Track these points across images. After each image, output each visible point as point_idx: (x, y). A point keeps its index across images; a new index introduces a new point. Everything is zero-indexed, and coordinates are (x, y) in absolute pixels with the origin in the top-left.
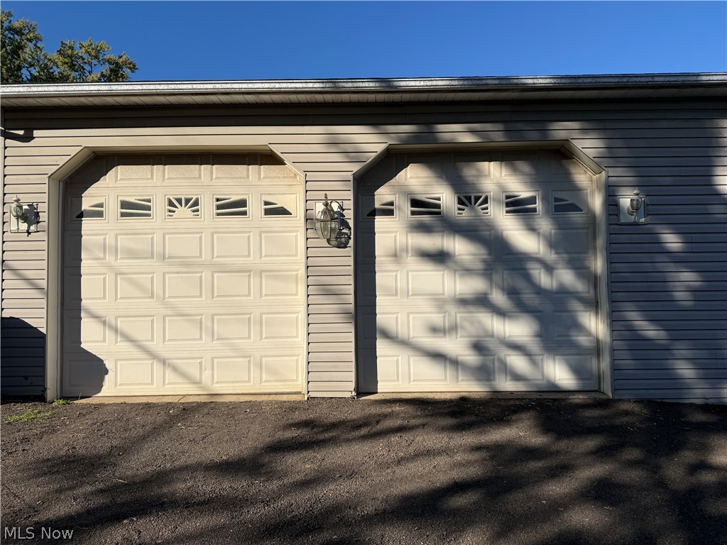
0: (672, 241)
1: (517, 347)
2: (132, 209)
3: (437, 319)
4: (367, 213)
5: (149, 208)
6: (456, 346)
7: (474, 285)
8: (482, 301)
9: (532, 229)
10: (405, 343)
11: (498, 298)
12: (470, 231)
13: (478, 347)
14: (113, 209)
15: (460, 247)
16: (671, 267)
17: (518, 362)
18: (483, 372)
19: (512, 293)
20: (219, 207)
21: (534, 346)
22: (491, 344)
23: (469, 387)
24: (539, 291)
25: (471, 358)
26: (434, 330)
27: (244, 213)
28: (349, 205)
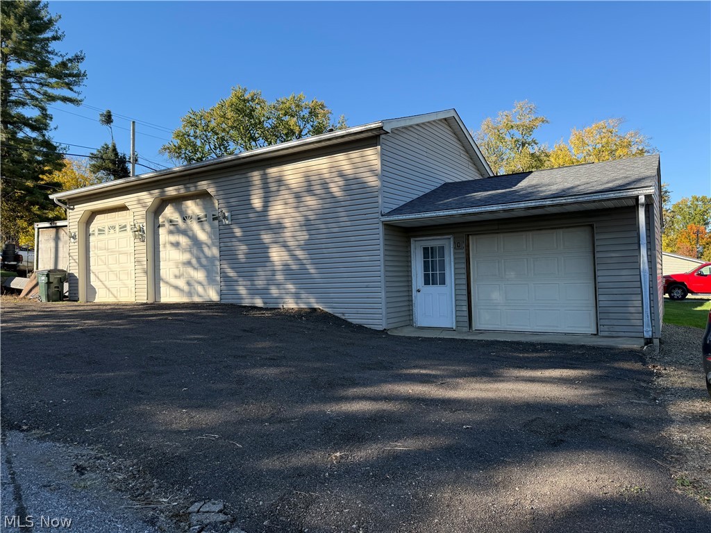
0: (238, 232)
1: (200, 283)
2: (101, 231)
3: (177, 273)
4: (156, 227)
5: (104, 231)
6: (181, 283)
7: (187, 256)
8: (189, 263)
9: (203, 230)
10: (167, 283)
11: (194, 261)
12: (184, 232)
13: (188, 284)
14: (96, 232)
15: (183, 240)
16: (238, 243)
17: (200, 289)
18: (190, 294)
19: (198, 259)
20: (120, 228)
21: (205, 283)
22: (193, 282)
23: (185, 300)
24: (207, 257)
25: (186, 288)
26: (176, 277)
27: (126, 230)
28: (145, 224)
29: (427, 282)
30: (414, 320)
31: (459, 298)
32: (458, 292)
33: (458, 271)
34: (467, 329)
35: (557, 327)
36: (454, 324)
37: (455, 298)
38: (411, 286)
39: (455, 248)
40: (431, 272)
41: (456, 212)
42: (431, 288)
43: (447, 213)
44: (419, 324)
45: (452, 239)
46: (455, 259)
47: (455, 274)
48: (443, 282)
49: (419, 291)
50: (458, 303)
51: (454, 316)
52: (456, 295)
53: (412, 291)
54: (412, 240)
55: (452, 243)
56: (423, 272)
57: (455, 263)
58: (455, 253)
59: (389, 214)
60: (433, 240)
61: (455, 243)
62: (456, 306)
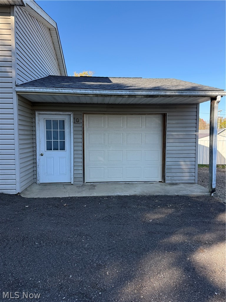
29: (49, 148)
30: (38, 178)
31: (77, 160)
32: (76, 156)
33: (76, 140)
34: (82, 183)
35: (139, 178)
36: (72, 180)
37: (74, 160)
38: (36, 151)
39: (74, 123)
40: (52, 140)
41: (91, 92)
42: (53, 152)
43: (84, 91)
44: (41, 181)
45: (72, 115)
46: (74, 131)
47: (74, 142)
48: (63, 148)
49: (42, 155)
50: (76, 164)
51: (72, 174)
52: (74, 158)
53: (36, 155)
54: (37, 113)
55: (72, 118)
56: (46, 140)
57: (74, 134)
58: (74, 127)
59: (24, 85)
60: (56, 114)
61: (74, 118)
62: (74, 166)
